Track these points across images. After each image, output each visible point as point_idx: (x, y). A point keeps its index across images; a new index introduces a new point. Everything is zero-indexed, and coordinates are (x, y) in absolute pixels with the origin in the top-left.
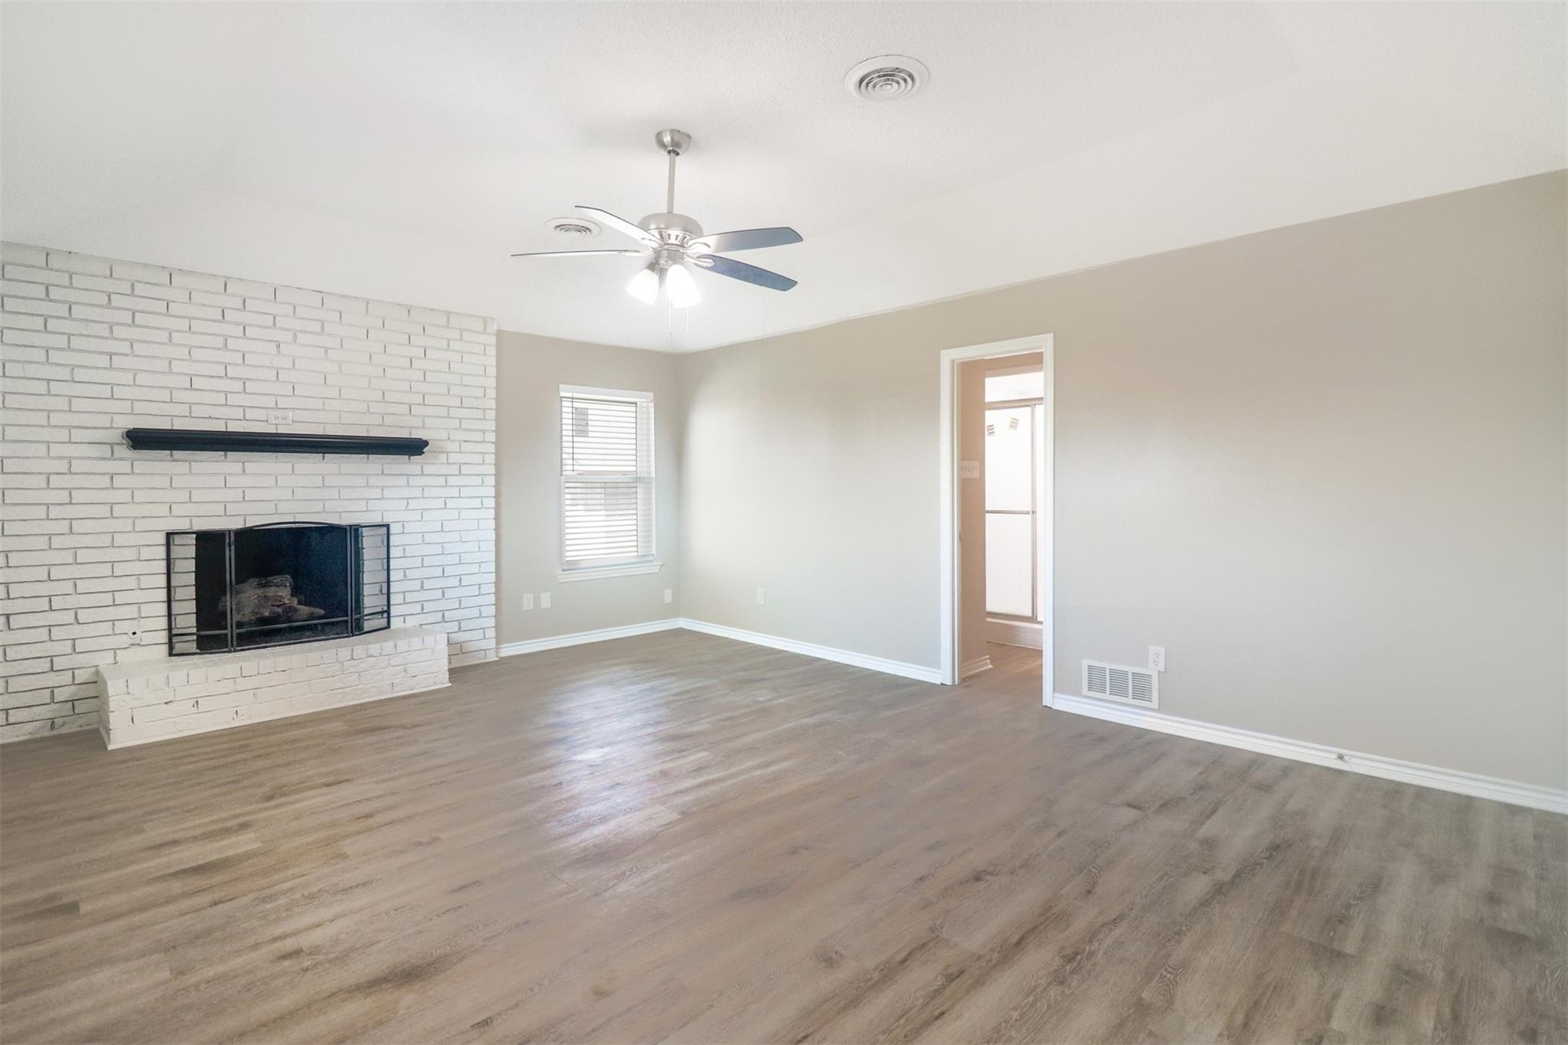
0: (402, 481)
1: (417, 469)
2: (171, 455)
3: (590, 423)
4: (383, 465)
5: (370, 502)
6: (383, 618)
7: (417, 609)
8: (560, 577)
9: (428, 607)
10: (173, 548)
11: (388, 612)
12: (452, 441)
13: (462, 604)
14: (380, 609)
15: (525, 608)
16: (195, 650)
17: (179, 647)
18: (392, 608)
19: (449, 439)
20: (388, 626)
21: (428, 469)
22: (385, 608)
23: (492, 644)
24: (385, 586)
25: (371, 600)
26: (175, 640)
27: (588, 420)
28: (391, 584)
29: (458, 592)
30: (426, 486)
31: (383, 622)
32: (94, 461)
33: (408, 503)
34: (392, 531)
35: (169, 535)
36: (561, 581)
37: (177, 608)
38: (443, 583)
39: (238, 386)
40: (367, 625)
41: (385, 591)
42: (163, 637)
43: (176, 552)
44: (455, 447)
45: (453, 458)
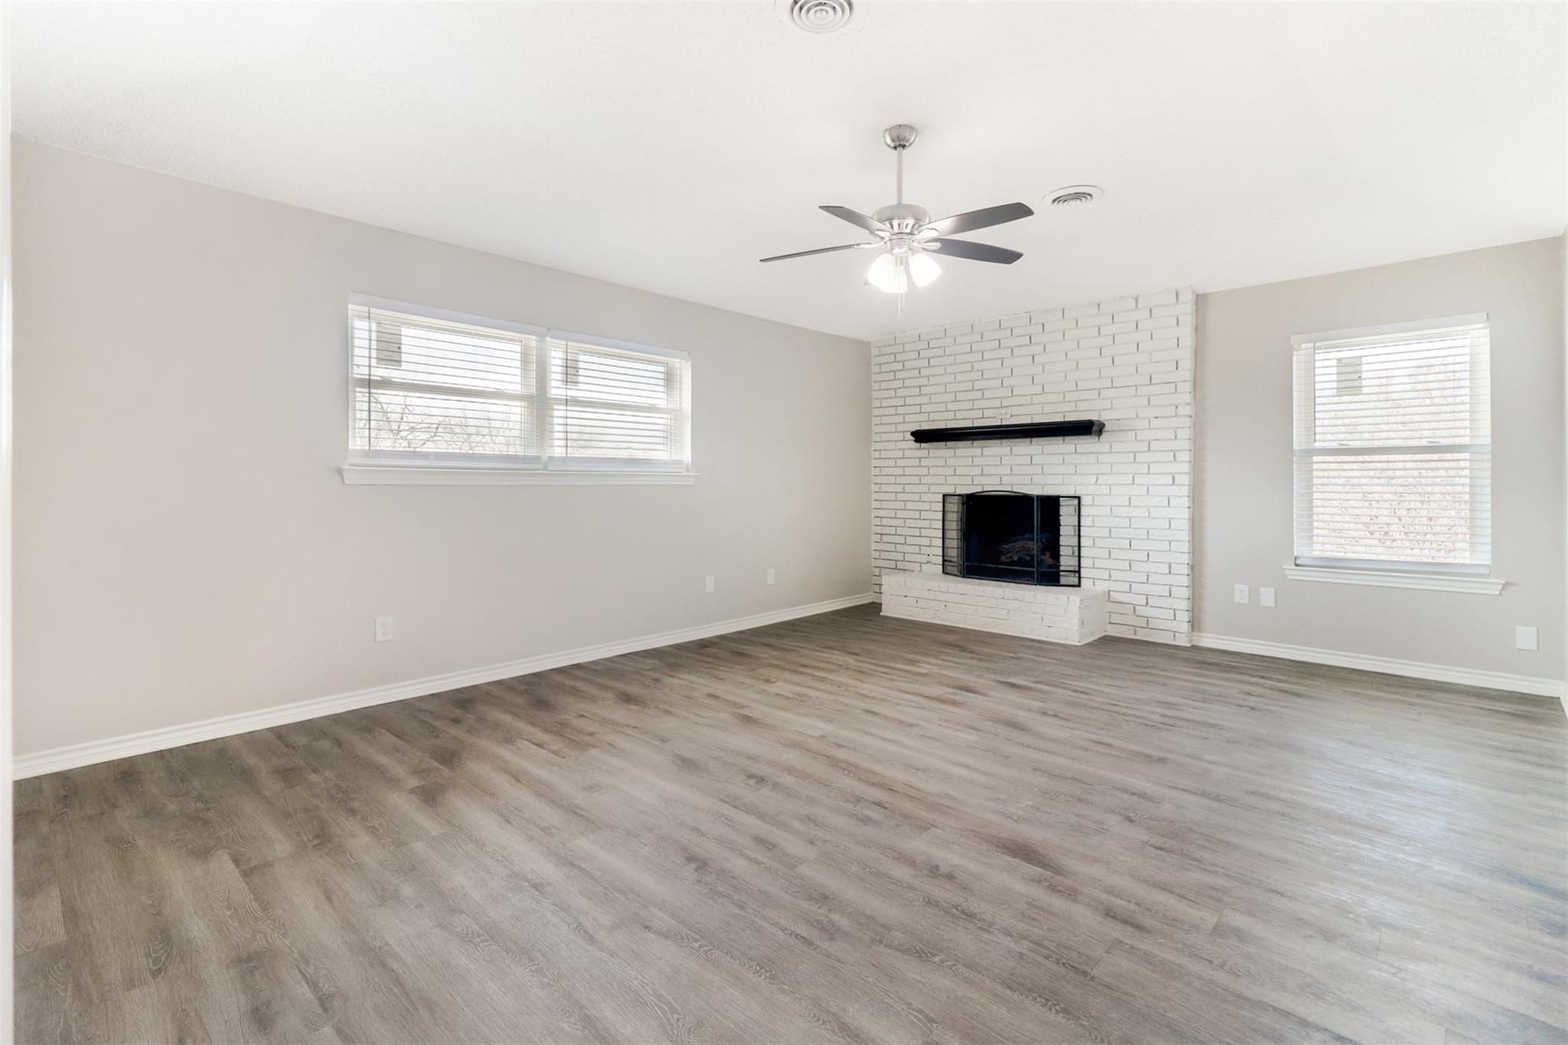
0: (1093, 458)
1: (1106, 447)
2: (946, 445)
3: (1364, 375)
4: (1076, 445)
5: (1065, 477)
6: (1075, 576)
7: (1106, 575)
8: (1287, 572)
9: (1115, 575)
10: (946, 504)
11: (1079, 572)
12: (1142, 418)
13: (1150, 579)
14: (1072, 569)
15: (1237, 600)
16: (956, 573)
17: (949, 569)
18: (1082, 569)
19: (1137, 416)
20: (1079, 585)
21: (1116, 447)
22: (1077, 569)
23: (1185, 627)
24: (1076, 549)
25: (1066, 561)
26: (946, 563)
27: (1361, 372)
28: (1082, 549)
29: (1147, 567)
30: (1114, 463)
31: (1075, 581)
32: (912, 451)
33: (1097, 479)
34: (1083, 502)
35: (944, 496)
36: (1290, 577)
37: (948, 543)
38: (1130, 555)
39: (979, 395)
40: (1063, 580)
41: (1077, 554)
42: (940, 560)
43: (949, 507)
44: (1144, 424)
45: (1141, 435)
